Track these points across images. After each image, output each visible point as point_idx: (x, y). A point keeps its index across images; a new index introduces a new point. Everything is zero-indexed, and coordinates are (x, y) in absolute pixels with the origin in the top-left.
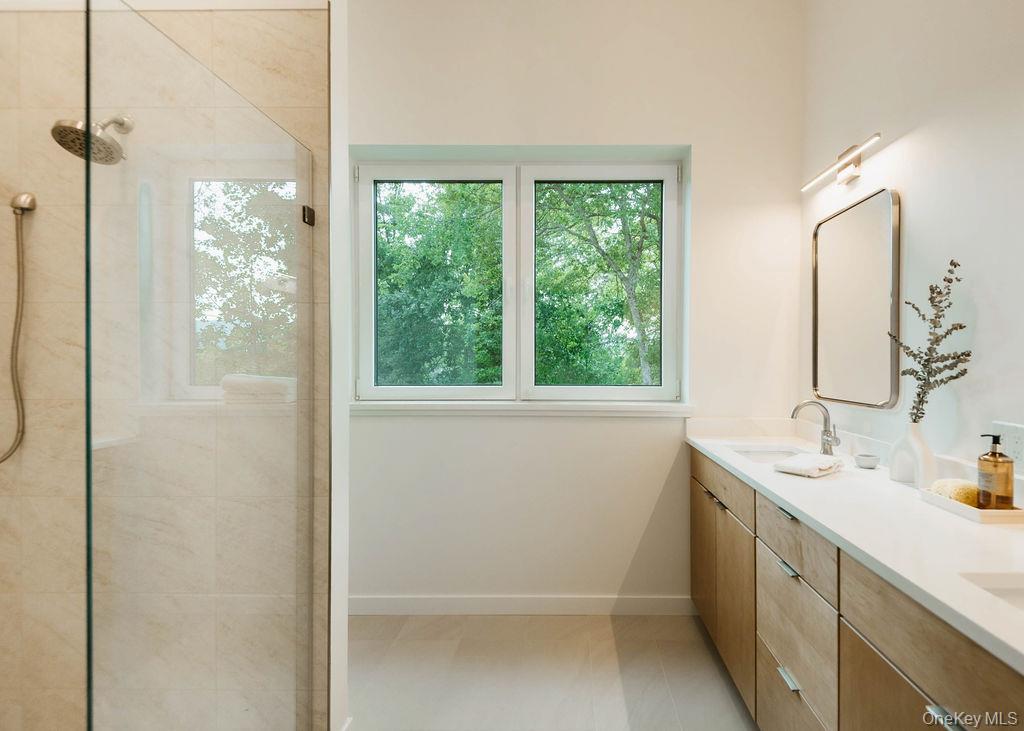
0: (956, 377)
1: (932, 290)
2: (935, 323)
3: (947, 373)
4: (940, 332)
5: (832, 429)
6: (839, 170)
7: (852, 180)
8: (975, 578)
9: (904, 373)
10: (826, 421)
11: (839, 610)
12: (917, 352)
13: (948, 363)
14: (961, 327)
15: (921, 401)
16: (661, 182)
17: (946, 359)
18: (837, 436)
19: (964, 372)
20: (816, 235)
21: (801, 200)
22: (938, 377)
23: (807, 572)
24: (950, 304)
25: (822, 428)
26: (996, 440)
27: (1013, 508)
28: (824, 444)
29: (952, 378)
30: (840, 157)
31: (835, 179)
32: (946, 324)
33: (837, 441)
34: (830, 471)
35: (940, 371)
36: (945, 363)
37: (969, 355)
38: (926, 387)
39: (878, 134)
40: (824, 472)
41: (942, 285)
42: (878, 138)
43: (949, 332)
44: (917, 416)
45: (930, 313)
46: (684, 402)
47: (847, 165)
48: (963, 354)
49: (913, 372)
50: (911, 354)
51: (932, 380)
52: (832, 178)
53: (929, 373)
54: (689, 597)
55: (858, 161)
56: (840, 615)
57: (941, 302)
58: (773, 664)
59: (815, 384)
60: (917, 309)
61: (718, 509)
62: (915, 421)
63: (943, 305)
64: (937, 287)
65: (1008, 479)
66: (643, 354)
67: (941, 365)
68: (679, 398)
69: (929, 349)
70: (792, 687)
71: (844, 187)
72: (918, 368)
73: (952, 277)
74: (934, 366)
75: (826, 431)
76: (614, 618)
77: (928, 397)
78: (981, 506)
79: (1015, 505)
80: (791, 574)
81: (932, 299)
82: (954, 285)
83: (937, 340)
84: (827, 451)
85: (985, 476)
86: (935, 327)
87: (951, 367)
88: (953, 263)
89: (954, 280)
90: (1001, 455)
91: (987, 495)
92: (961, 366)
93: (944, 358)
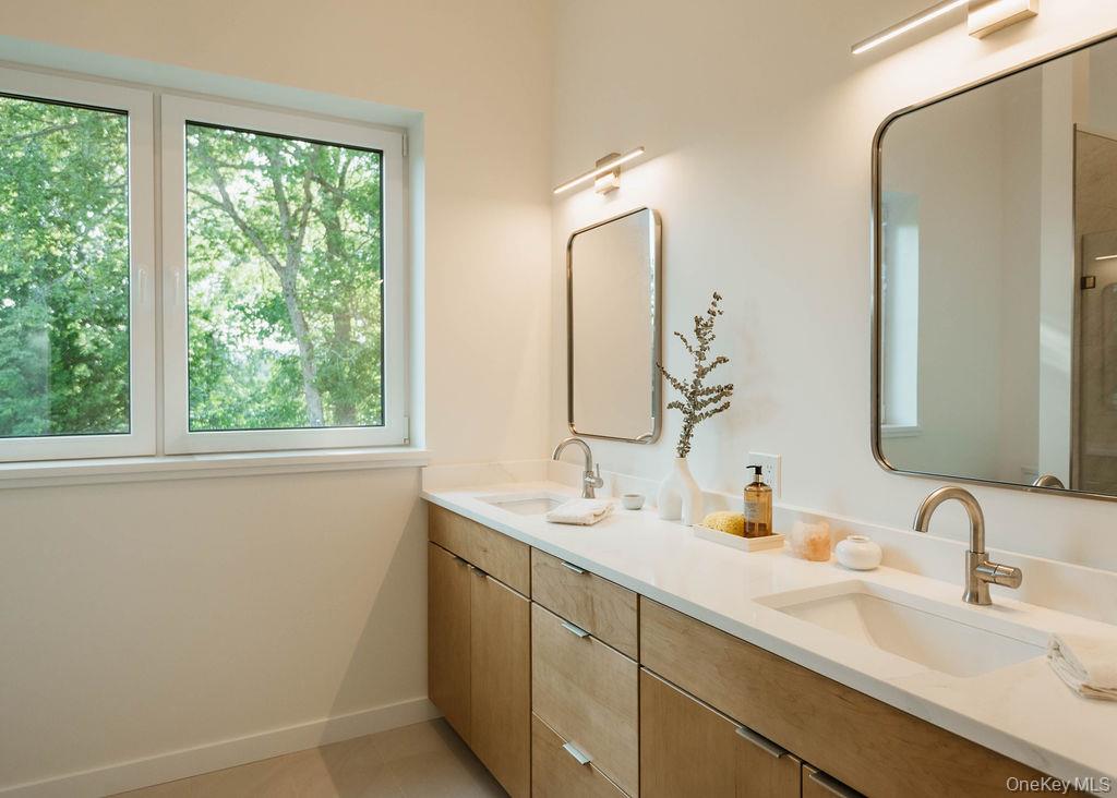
0: (720, 410)
1: (698, 321)
2: (701, 356)
3: (712, 406)
4: (705, 364)
5: (594, 470)
6: (598, 177)
7: (611, 191)
8: (765, 601)
9: (670, 406)
10: (588, 460)
11: (639, 661)
12: (682, 385)
13: (712, 396)
14: (725, 361)
15: (688, 435)
16: (380, 152)
17: (711, 391)
18: (601, 476)
19: (727, 406)
20: (570, 247)
21: (552, 203)
22: (704, 410)
23: (600, 629)
24: (714, 336)
25: (584, 469)
26: (758, 470)
27: (772, 534)
28: (586, 487)
29: (716, 411)
30: (600, 163)
31: (593, 185)
32: (710, 357)
33: (600, 482)
34: (602, 517)
35: (705, 404)
36: (710, 396)
37: (731, 388)
38: (692, 420)
39: (642, 148)
40: (599, 518)
41: (706, 318)
42: (640, 152)
43: (714, 365)
44: (684, 451)
45: (696, 344)
46: (415, 446)
47: (607, 173)
48: (726, 387)
49: (678, 405)
50: (678, 386)
51: (697, 413)
52: (589, 184)
53: (695, 407)
54: (426, 697)
55: (617, 172)
56: (640, 666)
57: (705, 334)
58: (556, 744)
59: (571, 419)
60: (685, 341)
61: (474, 576)
62: (682, 456)
63: (707, 337)
64: (701, 319)
65: (768, 508)
66: (311, 377)
67: (705, 398)
68: (408, 442)
69: (695, 382)
70: (582, 761)
71: (601, 196)
72: (684, 400)
73: (715, 309)
74: (699, 398)
75: (589, 473)
76: (325, 749)
77: (694, 431)
78: (746, 535)
79: (773, 531)
80: (581, 634)
81: (697, 331)
82: (716, 319)
83: (702, 373)
84: (589, 495)
85: (750, 505)
86: (700, 359)
87: (715, 400)
88: (715, 296)
89: (717, 313)
90: (762, 484)
91: (752, 525)
92: (724, 400)
93: (709, 391)
